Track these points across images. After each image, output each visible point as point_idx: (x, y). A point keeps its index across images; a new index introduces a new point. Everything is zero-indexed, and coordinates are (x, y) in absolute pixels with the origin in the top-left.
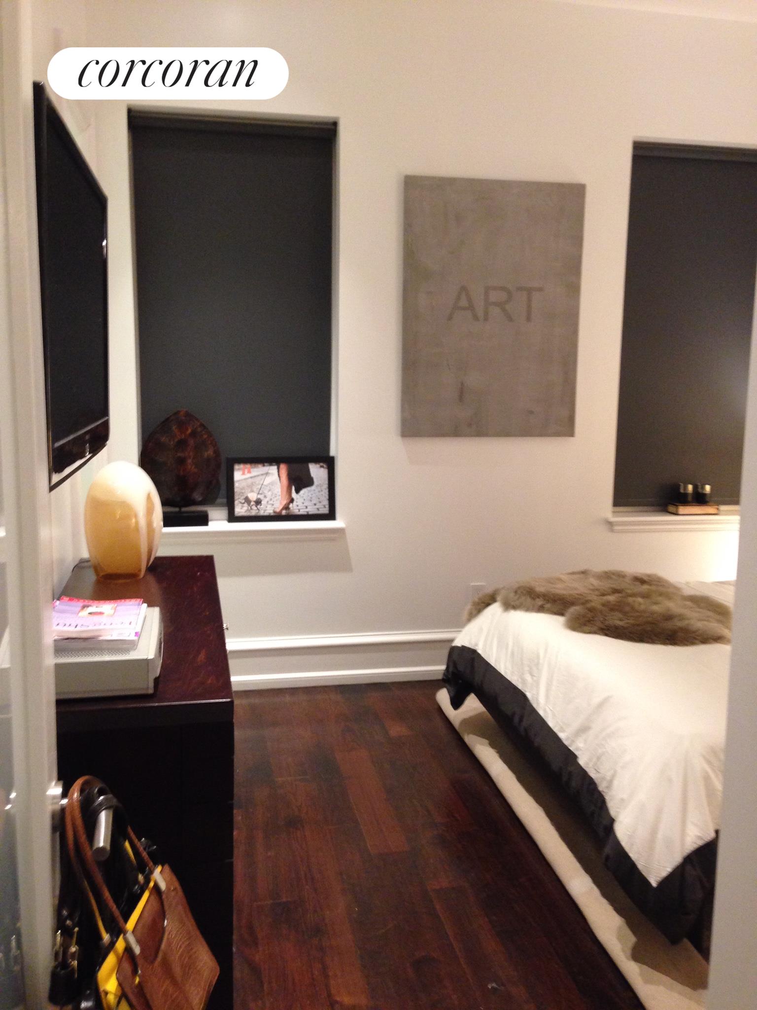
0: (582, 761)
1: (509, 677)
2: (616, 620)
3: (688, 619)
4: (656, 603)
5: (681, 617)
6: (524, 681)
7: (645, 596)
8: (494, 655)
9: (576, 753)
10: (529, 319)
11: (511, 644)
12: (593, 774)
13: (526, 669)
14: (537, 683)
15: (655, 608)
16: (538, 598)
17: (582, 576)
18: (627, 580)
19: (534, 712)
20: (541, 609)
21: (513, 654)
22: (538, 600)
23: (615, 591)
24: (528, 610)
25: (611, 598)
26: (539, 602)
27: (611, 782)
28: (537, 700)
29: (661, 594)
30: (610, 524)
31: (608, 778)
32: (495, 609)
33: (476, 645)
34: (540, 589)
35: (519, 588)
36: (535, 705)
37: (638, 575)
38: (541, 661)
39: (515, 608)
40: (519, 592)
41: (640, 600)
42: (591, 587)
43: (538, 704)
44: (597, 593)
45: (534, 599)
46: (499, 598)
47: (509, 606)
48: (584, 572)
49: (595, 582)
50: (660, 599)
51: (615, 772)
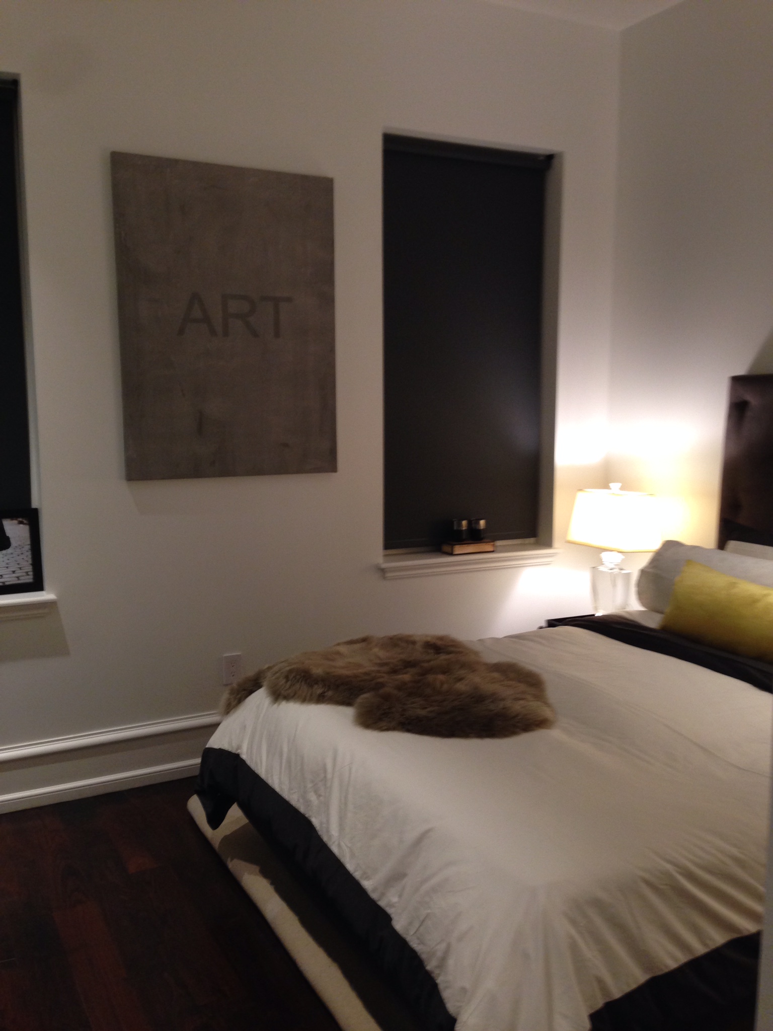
0: (399, 924)
1: (285, 795)
2: (417, 709)
3: (503, 699)
4: (460, 679)
5: (494, 697)
6: (308, 803)
7: (445, 670)
8: (264, 764)
9: (390, 911)
10: (277, 335)
11: (285, 750)
12: (414, 944)
13: (310, 785)
14: (327, 805)
15: (461, 686)
16: (316, 683)
17: (363, 645)
18: (418, 647)
19: (324, 848)
20: (320, 699)
21: (289, 762)
22: (316, 686)
23: (408, 664)
24: (304, 700)
25: (406, 677)
26: (318, 690)
27: (444, 959)
28: (328, 831)
29: (463, 665)
30: (383, 571)
31: (439, 954)
32: (260, 698)
33: (239, 747)
34: (317, 671)
35: (290, 671)
36: (325, 839)
37: (429, 639)
38: (329, 776)
39: (287, 698)
40: (291, 677)
41: (441, 677)
42: (378, 661)
43: (330, 837)
44: (385, 669)
45: (311, 686)
46: (265, 683)
47: (278, 695)
48: (364, 640)
49: (382, 654)
50: (462, 672)
51: (449, 946)
